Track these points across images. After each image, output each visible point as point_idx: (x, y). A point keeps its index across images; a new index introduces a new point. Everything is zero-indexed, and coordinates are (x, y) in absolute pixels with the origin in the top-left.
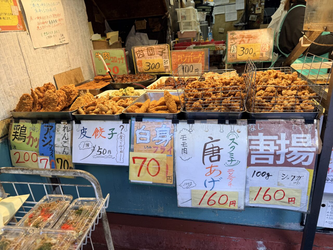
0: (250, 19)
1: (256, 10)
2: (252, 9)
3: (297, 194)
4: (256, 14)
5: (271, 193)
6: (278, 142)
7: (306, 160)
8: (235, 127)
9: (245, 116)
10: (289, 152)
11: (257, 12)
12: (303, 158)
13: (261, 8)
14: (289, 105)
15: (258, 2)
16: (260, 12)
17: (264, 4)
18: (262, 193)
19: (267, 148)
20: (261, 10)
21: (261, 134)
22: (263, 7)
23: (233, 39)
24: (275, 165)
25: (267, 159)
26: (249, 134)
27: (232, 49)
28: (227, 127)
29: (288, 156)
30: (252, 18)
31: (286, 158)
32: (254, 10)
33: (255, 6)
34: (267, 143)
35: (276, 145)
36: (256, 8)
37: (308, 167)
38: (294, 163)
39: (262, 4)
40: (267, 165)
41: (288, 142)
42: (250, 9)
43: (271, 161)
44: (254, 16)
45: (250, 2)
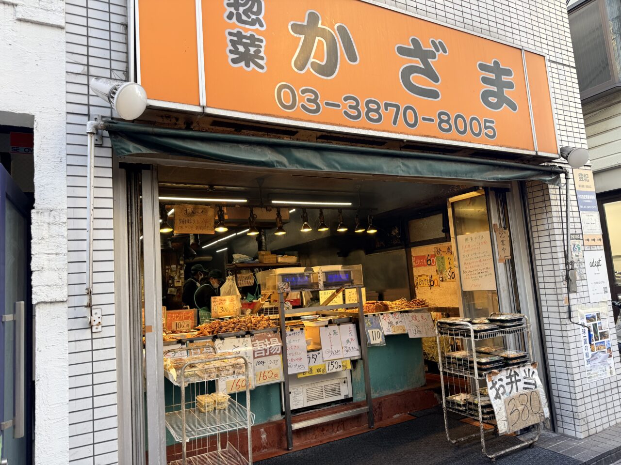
0: (168, 293)
1: (175, 283)
2: (170, 282)
3: (278, 371)
4: (176, 287)
5: (266, 374)
6: (265, 343)
7: (278, 350)
8: (246, 339)
9: (248, 333)
10: (271, 347)
11: (176, 285)
12: (277, 349)
13: (180, 280)
14: (266, 326)
15: (177, 274)
16: (180, 284)
17: (183, 276)
18: (262, 375)
19: (261, 347)
20: (181, 282)
21: (257, 341)
22: (183, 280)
23: (215, 302)
24: (266, 356)
25: (262, 353)
26: (252, 341)
27: (215, 308)
28: (241, 339)
29: (270, 350)
30: (171, 291)
31: (270, 351)
32: (173, 283)
33: (173, 278)
34: (260, 344)
35: (264, 345)
36: (175, 281)
37: (279, 354)
38: (273, 353)
39: (181, 276)
40: (262, 356)
41: (269, 342)
42: (168, 281)
43: (263, 354)
44: (173, 289)
45: (167, 274)
